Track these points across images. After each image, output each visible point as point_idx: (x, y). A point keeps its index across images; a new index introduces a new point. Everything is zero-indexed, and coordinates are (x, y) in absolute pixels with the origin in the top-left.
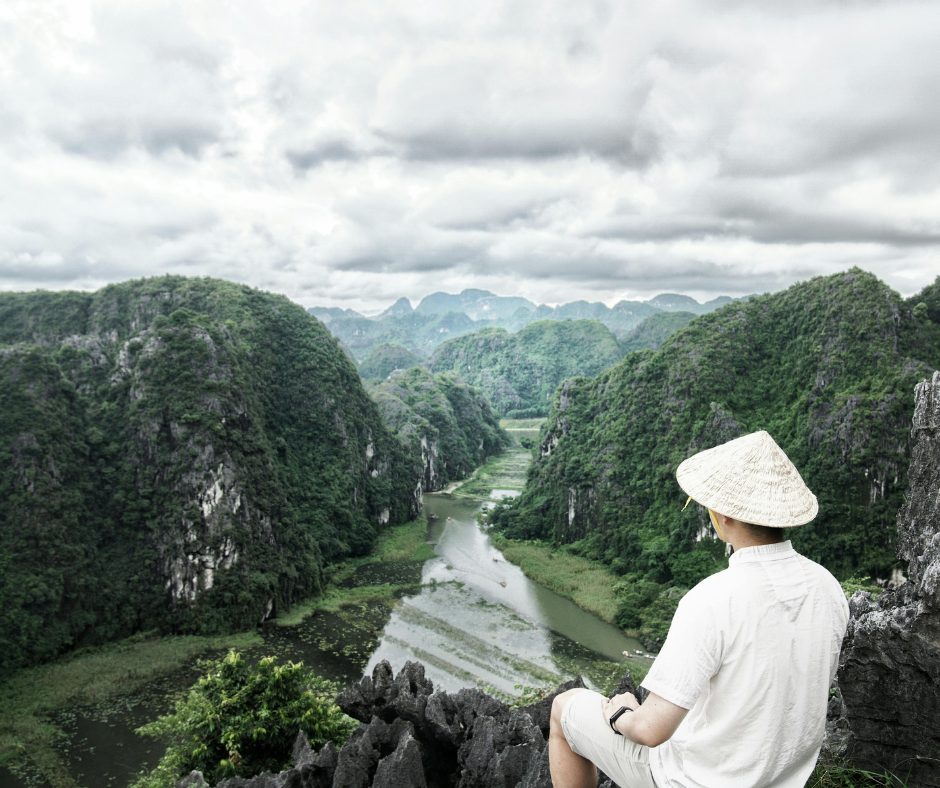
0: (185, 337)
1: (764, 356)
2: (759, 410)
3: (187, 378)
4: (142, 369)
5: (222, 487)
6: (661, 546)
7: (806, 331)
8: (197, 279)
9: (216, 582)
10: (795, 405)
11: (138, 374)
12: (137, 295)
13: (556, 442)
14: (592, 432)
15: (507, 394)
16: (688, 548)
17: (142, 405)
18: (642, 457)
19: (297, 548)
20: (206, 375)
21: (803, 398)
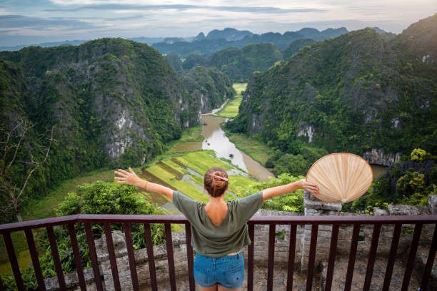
0: (108, 65)
1: (329, 63)
2: (326, 85)
3: (110, 80)
4: (95, 77)
5: (125, 118)
6: (285, 137)
7: (346, 54)
8: (114, 39)
9: (125, 151)
10: (339, 84)
11: (94, 79)
12: (94, 46)
13: (249, 96)
14: (262, 93)
15: (237, 73)
16: (295, 138)
17: (96, 90)
18: (280, 103)
19: (153, 138)
20: (116, 79)
21: (342, 81)
